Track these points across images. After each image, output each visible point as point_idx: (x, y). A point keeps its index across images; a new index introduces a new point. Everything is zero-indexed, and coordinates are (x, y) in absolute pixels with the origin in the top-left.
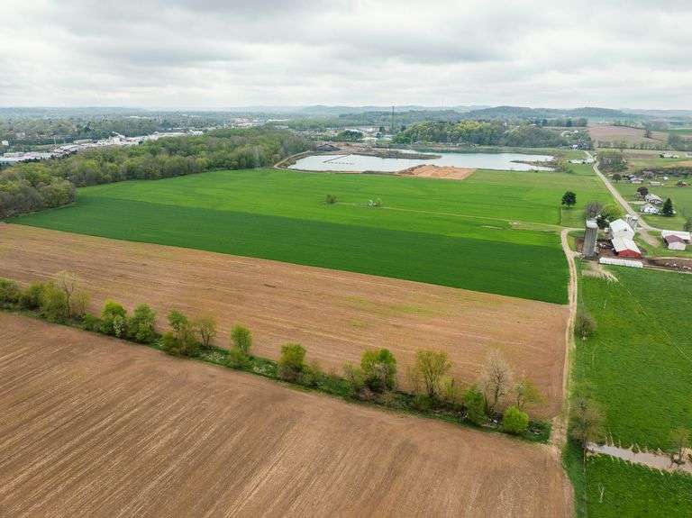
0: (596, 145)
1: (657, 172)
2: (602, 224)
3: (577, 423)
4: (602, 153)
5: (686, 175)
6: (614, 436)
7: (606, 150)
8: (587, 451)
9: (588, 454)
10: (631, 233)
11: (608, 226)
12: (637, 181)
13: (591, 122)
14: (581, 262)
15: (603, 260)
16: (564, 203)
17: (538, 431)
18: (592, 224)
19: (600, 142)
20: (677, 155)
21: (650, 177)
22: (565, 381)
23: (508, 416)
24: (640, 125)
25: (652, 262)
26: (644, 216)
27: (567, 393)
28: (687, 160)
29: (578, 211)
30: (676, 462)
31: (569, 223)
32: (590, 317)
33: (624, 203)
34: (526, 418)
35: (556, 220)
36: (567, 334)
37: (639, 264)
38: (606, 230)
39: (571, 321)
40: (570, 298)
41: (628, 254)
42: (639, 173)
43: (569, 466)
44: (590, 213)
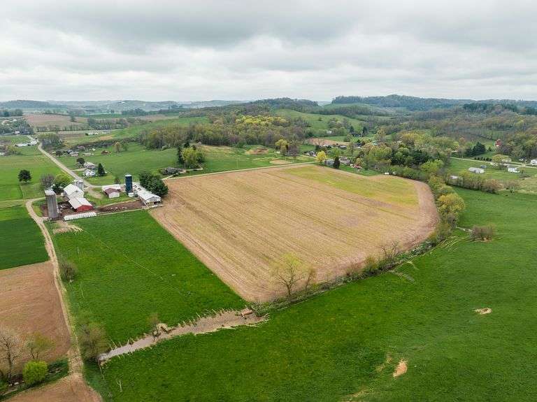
0: (35, 130)
1: (87, 146)
2: (58, 190)
3: (86, 346)
4: (42, 136)
5: (106, 146)
6: (114, 341)
7: (45, 133)
8: (100, 362)
9: (102, 364)
10: (81, 192)
11: (63, 191)
12: (74, 154)
13: (26, 112)
14: (50, 224)
15: (67, 217)
16: (20, 180)
17: (59, 369)
18: (50, 192)
19: (38, 128)
20: (97, 132)
21: (83, 150)
22: (66, 319)
23: (28, 372)
24: (65, 113)
25: (101, 210)
26: (87, 179)
27: (71, 328)
28: (103, 135)
29: (35, 184)
30: (156, 336)
31: (30, 195)
32: (69, 263)
33: (70, 172)
34: (44, 364)
35: (18, 195)
36: (56, 283)
37: (93, 214)
38: (62, 194)
39: (56, 272)
40: (50, 254)
41: (84, 209)
42: (74, 148)
43: (91, 382)
44: (46, 183)
